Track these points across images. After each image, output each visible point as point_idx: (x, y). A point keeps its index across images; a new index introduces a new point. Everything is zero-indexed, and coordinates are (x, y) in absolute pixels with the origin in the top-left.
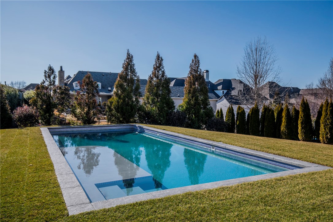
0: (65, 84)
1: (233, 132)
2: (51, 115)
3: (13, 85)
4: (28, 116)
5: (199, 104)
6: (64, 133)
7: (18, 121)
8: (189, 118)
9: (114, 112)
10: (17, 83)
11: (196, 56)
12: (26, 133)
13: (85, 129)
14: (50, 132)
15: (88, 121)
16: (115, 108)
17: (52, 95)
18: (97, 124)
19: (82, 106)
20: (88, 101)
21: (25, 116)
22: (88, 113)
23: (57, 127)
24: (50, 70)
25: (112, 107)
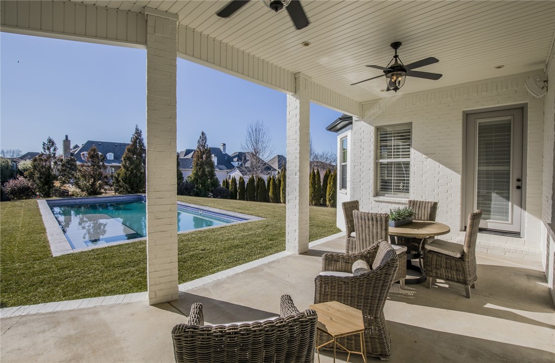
0: (71, 154)
1: (236, 199)
2: (51, 186)
3: (4, 153)
4: (23, 189)
5: (206, 175)
6: (65, 204)
7: (11, 194)
8: (197, 188)
9: (122, 183)
10: (10, 152)
11: (203, 134)
12: (20, 205)
13: (89, 200)
14: (49, 204)
15: (93, 192)
16: (122, 179)
17: (52, 166)
18: (104, 195)
19: (87, 177)
20: (94, 173)
21: (19, 189)
22: (93, 185)
23: (58, 198)
24: (50, 143)
25: (120, 179)
